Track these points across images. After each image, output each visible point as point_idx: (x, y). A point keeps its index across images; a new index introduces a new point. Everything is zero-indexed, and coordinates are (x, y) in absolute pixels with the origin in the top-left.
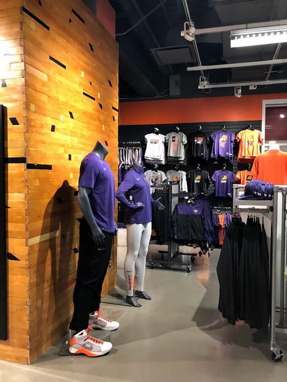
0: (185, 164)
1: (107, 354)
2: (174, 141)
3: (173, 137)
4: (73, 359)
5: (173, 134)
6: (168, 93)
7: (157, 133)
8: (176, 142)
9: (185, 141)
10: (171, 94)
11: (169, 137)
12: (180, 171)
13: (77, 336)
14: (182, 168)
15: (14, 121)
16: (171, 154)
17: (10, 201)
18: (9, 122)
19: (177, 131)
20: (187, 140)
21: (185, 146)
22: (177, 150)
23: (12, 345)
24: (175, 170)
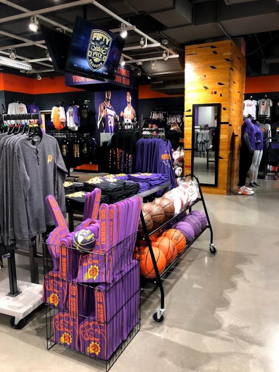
0: (270, 120)
1: (252, 195)
2: (263, 105)
3: (263, 102)
4: (240, 197)
5: (263, 100)
6: (261, 72)
7: (252, 100)
8: (265, 105)
9: (271, 104)
10: (262, 73)
11: (260, 102)
12: (267, 124)
13: (241, 188)
14: (268, 122)
15: (224, 109)
16: (261, 113)
17: (221, 137)
18: (222, 109)
19: (266, 98)
20: (273, 103)
21: (271, 108)
22: (265, 111)
23: (220, 189)
24: (263, 123)
